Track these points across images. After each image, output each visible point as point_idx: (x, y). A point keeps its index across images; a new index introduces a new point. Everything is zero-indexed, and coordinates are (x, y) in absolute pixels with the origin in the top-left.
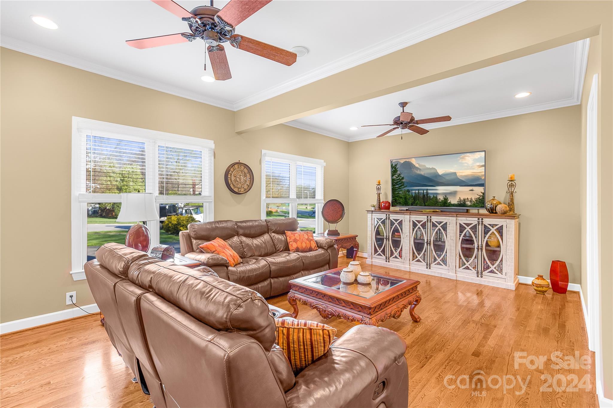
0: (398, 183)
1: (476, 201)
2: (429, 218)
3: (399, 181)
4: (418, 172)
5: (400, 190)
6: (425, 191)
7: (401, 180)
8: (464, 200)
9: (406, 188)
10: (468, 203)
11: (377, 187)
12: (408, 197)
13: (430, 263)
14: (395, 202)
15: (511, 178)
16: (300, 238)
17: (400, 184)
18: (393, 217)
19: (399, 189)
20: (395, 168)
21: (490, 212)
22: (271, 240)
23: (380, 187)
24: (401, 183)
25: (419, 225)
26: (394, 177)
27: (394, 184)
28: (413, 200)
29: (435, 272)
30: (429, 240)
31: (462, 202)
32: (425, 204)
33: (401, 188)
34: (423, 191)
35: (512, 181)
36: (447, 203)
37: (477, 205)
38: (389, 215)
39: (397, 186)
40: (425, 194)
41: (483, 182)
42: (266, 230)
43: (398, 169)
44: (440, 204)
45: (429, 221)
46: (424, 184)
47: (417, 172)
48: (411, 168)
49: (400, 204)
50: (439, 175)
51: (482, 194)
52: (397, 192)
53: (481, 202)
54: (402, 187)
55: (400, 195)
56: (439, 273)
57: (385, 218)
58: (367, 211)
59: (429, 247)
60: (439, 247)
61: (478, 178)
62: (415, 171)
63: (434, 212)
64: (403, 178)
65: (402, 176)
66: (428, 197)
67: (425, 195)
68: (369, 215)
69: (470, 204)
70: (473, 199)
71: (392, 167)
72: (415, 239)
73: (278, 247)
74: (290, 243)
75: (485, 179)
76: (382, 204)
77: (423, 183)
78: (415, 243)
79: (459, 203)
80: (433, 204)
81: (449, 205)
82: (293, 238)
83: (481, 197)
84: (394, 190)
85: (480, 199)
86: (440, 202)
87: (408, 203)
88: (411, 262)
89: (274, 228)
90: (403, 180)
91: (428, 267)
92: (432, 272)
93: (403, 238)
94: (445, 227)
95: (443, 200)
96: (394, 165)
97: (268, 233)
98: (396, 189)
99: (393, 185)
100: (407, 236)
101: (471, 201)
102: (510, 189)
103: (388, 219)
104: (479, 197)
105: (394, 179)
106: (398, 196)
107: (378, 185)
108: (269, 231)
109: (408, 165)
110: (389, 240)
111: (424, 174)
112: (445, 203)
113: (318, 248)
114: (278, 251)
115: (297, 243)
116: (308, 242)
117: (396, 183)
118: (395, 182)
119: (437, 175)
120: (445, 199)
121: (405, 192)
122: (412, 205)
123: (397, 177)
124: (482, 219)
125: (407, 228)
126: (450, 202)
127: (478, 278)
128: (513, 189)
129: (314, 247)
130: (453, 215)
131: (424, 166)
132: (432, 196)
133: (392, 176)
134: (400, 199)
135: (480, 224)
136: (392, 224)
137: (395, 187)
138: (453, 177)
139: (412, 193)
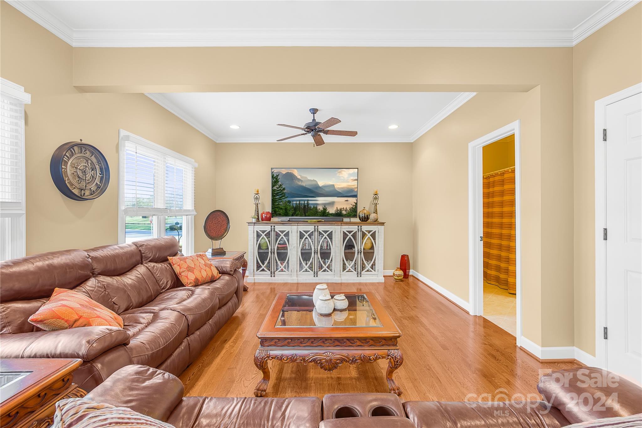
0: (279, 194)
1: (350, 210)
2: (316, 228)
3: (280, 192)
4: (300, 183)
5: (281, 201)
6: (306, 202)
7: (282, 191)
8: (341, 209)
9: (287, 199)
10: (344, 212)
11: (255, 196)
12: (289, 208)
13: (317, 272)
14: (275, 212)
15: (376, 192)
16: (195, 265)
17: (280, 195)
18: (278, 228)
19: (279, 200)
20: (276, 179)
21: (360, 220)
22: (150, 273)
23: (258, 196)
24: (282, 194)
25: (306, 235)
26: (275, 188)
27: (275, 194)
28: (294, 211)
29: (322, 279)
30: (316, 249)
31: (339, 212)
32: (305, 214)
33: (281, 198)
34: (304, 202)
35: (376, 194)
36: (325, 213)
37: (351, 213)
38: (274, 227)
39: (278, 197)
40: (306, 204)
41: (355, 194)
42: (139, 258)
43: (279, 180)
44: (319, 213)
45: (316, 231)
46: (306, 195)
47: (298, 183)
48: (293, 179)
49: (280, 215)
50: (320, 187)
51: (354, 204)
52: (277, 203)
53: (353, 212)
54: (283, 198)
55: (281, 206)
56: (325, 279)
57: (270, 230)
58: (248, 223)
59: (316, 255)
60: (325, 255)
61: (351, 190)
62: (297, 182)
63: (318, 221)
64: (284, 189)
65: (283, 186)
66: (308, 207)
67: (305, 206)
68: (251, 228)
69: (345, 213)
70: (348, 209)
71: (273, 177)
72: (301, 249)
73: (163, 284)
74: (183, 274)
75: (357, 191)
76: (264, 215)
77: (304, 194)
78: (301, 253)
79: (336, 212)
80: (313, 214)
81: (328, 215)
82: (186, 266)
83: (354, 207)
84: (274, 201)
85: (353, 209)
86: (319, 212)
87: (288, 214)
88: (299, 273)
89: (151, 255)
90: (285, 191)
91: (316, 275)
92: (319, 279)
93: (290, 250)
94: (330, 236)
95: (322, 210)
96: (275, 175)
97: (142, 264)
98: (276, 200)
99: (273, 196)
100: (294, 247)
101: (346, 210)
102: (375, 201)
103: (273, 231)
104: (353, 206)
105: (275, 190)
106: (278, 207)
107: (257, 194)
108: (143, 259)
109: (290, 176)
110: (274, 254)
111: (306, 185)
112: (324, 213)
113: (221, 275)
114: (163, 289)
115: (193, 273)
116: (208, 269)
117: (277, 194)
118: (275, 192)
119: (317, 187)
120: (324, 209)
121: (285, 203)
122: (292, 215)
123: (278, 188)
124: (361, 227)
125: (294, 239)
126: (328, 212)
127: (358, 278)
128: (377, 201)
129: (216, 273)
130: (338, 224)
131: (306, 178)
132: (312, 207)
133: (273, 186)
134: (280, 210)
135: (360, 231)
136: (278, 235)
137: (275, 198)
138: (331, 189)
139: (293, 203)
